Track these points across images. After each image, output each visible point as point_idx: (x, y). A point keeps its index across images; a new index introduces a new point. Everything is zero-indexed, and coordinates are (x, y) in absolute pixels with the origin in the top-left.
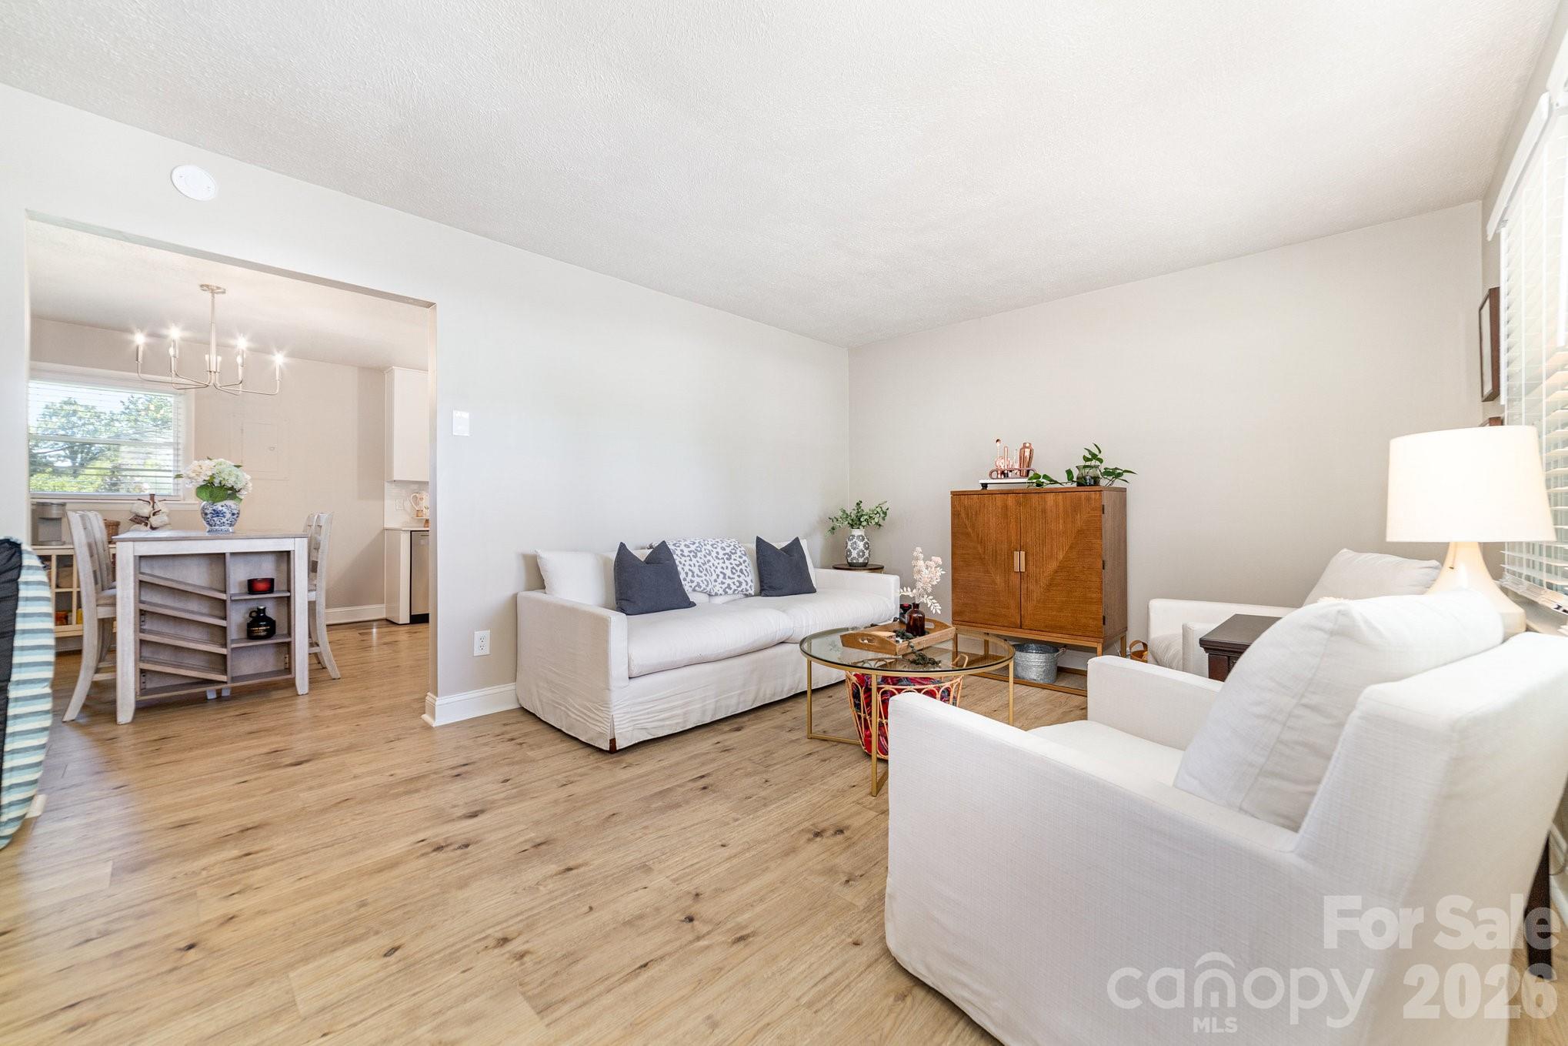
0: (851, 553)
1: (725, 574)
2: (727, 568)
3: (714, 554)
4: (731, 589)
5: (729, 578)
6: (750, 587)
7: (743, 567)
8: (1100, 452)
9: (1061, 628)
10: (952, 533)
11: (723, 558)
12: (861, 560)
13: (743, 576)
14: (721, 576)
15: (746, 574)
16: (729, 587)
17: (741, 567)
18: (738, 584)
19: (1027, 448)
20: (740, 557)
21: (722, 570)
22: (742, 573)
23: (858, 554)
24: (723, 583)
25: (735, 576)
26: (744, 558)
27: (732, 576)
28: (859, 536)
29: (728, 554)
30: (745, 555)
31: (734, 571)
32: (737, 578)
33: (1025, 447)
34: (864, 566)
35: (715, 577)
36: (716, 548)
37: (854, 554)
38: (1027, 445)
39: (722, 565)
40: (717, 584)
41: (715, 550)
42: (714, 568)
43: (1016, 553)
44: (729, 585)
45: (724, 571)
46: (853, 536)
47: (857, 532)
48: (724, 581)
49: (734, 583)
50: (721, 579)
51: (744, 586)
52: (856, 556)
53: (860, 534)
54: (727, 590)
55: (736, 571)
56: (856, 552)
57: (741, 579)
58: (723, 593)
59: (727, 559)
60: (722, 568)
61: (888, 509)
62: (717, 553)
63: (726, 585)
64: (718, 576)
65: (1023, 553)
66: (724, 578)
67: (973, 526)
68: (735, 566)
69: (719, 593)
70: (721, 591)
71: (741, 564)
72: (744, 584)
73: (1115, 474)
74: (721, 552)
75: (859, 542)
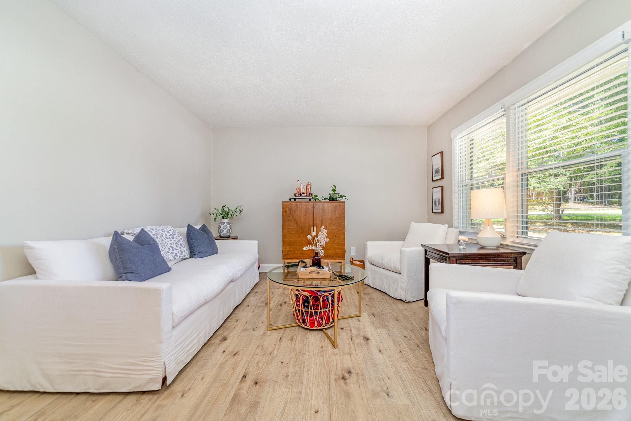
0: (223, 231)
1: (173, 248)
2: (173, 244)
3: (164, 236)
4: (177, 256)
5: (175, 249)
6: (187, 254)
7: (181, 242)
8: (336, 188)
9: (330, 256)
10: (283, 220)
11: (170, 238)
12: (228, 234)
13: (182, 247)
14: (171, 249)
15: (184, 246)
16: (176, 255)
17: (180, 242)
18: (180, 253)
19: (309, 184)
20: (178, 237)
21: (171, 245)
22: (182, 246)
23: (227, 232)
24: (172, 253)
25: (178, 248)
26: (181, 237)
27: (177, 248)
28: (227, 223)
29: (171, 235)
30: (180, 235)
31: (177, 245)
32: (180, 249)
33: (308, 184)
34: (228, 238)
35: (168, 250)
36: (164, 232)
37: (225, 231)
38: (309, 183)
39: (170, 242)
40: (169, 254)
41: (164, 233)
42: (166, 244)
43: (312, 228)
44: (176, 254)
45: (172, 246)
46: (224, 222)
47: (225, 220)
48: (173, 251)
49: (178, 252)
50: (171, 251)
51: (184, 253)
52: (226, 232)
53: (227, 221)
54: (176, 257)
55: (178, 245)
56: (226, 230)
57: (181, 250)
58: (174, 259)
59: (172, 238)
60: (171, 244)
61: (243, 209)
62: (166, 235)
63: (174, 254)
64: (169, 249)
65: (315, 227)
66: (173, 250)
67: (293, 217)
68: (178, 243)
69: (171, 259)
70: (172, 258)
71: (180, 241)
72: (184, 252)
73: (342, 197)
74: (168, 234)
75: (227, 225)
